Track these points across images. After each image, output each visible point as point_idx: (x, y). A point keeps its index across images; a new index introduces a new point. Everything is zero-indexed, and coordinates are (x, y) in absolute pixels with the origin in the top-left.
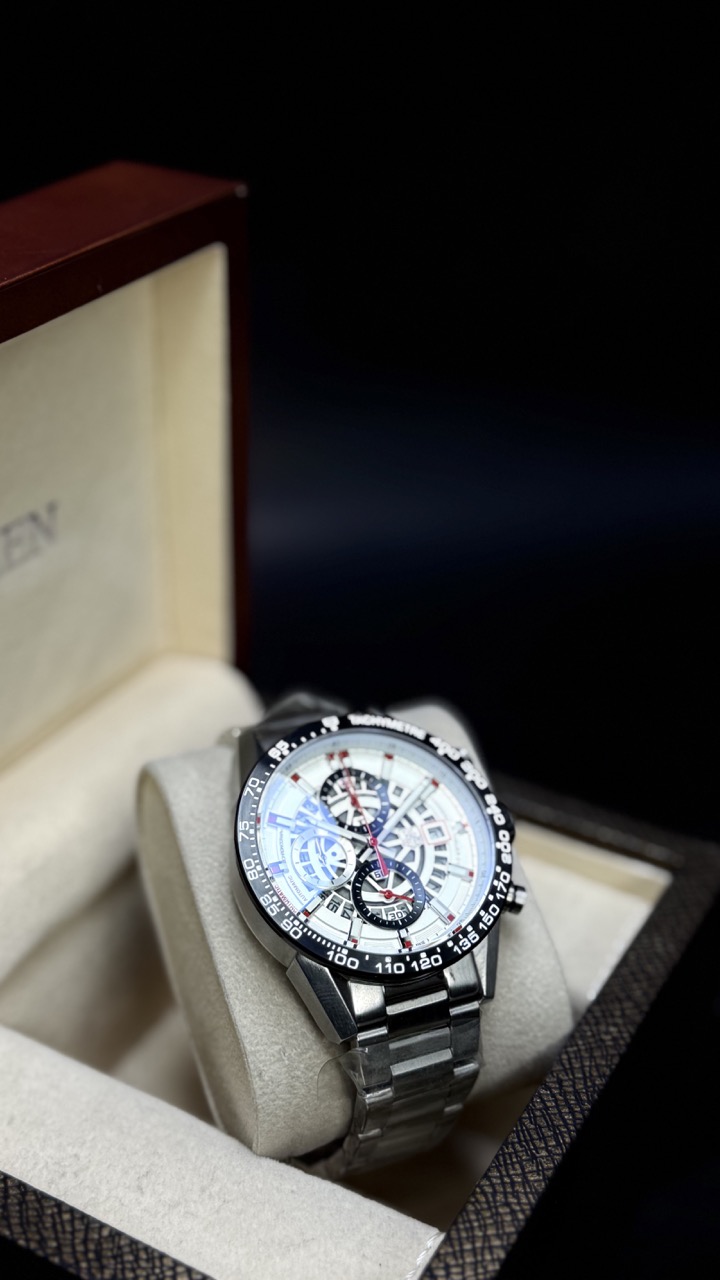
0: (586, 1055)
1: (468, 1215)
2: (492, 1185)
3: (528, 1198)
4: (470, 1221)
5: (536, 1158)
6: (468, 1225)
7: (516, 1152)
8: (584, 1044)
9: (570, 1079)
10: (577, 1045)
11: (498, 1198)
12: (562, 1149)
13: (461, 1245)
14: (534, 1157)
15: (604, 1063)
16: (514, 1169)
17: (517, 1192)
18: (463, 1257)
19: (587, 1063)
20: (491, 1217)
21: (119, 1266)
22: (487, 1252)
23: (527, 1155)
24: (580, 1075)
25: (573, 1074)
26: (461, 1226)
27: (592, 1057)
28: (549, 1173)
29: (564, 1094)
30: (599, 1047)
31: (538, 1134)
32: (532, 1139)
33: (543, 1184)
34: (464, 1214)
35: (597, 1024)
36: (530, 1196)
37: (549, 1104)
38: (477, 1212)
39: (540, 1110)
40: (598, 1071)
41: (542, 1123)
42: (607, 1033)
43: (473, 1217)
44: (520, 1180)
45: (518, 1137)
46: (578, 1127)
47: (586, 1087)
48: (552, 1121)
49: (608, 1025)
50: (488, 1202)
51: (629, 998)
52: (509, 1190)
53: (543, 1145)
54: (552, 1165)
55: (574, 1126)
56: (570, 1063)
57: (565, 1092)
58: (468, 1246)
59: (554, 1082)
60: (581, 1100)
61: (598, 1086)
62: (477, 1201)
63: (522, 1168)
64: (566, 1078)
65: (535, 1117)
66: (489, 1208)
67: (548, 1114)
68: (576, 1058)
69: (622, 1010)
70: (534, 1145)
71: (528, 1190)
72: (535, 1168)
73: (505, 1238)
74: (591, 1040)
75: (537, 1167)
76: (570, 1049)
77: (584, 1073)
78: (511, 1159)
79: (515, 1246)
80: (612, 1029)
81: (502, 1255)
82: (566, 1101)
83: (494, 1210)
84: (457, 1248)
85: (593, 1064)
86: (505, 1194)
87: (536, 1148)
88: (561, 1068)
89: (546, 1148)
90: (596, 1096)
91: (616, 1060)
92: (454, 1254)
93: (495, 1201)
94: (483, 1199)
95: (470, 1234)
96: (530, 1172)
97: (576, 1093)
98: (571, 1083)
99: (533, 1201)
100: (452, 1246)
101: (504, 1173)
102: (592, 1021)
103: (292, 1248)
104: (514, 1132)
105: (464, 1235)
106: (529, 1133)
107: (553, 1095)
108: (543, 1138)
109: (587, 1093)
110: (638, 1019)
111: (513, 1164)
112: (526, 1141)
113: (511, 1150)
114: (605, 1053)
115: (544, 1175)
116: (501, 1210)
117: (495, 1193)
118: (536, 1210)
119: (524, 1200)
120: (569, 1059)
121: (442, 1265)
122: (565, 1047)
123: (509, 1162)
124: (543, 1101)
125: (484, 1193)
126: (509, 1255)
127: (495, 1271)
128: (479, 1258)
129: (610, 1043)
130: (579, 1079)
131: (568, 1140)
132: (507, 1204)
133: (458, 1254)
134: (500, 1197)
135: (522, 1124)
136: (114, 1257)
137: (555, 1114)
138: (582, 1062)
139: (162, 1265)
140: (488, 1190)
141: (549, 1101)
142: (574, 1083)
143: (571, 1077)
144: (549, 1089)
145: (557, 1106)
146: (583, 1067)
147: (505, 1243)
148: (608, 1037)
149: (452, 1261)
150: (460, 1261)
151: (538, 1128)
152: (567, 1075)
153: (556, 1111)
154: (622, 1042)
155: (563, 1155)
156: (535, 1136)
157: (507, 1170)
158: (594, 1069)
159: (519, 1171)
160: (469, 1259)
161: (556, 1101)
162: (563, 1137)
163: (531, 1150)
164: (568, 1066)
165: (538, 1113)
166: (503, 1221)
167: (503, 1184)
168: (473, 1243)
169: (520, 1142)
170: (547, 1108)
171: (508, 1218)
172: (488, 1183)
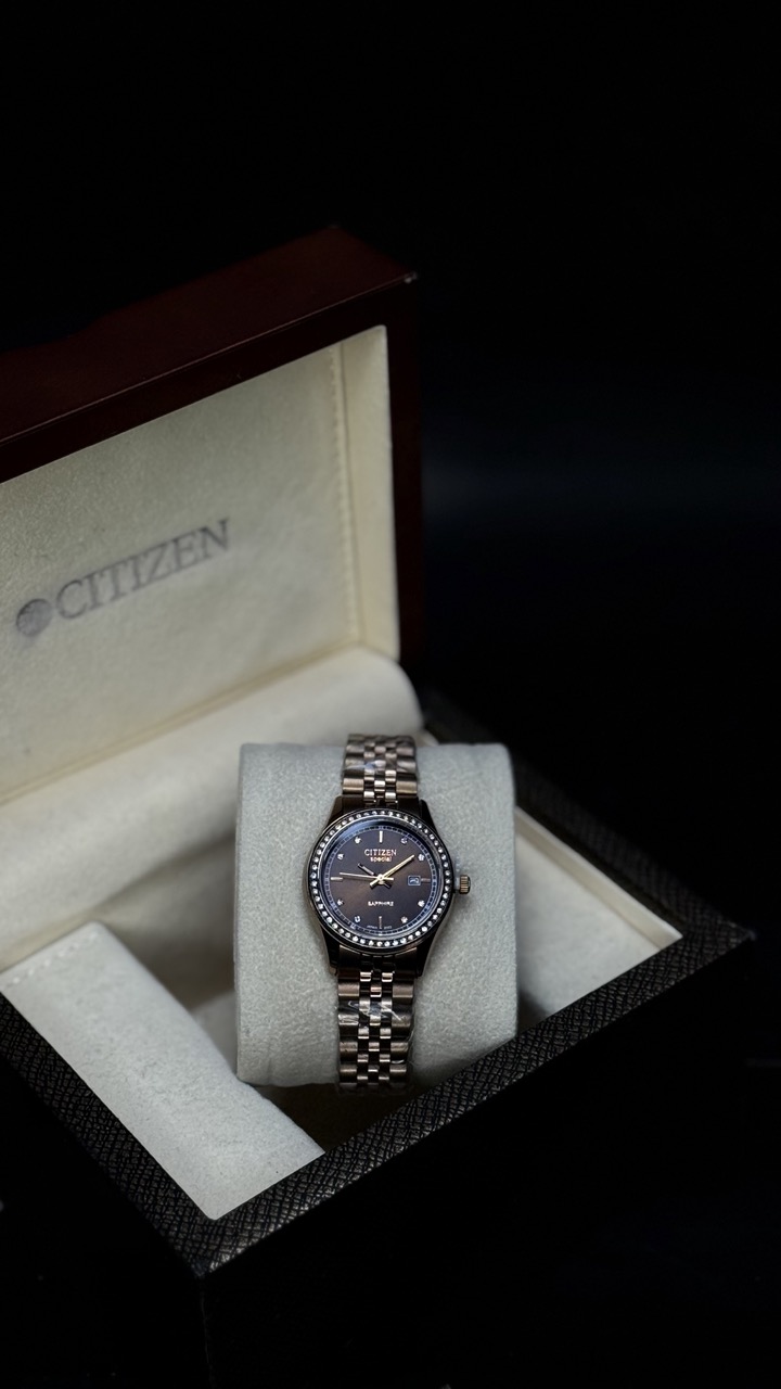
3: (385, 1155)
7: (398, 1119)
9: (474, 1080)
11: (363, 1148)
12: (433, 1128)
13: (318, 1170)
14: (408, 1127)
15: (509, 1075)
16: (388, 1132)
17: (380, 1148)
19: (495, 1072)
23: (405, 1124)
24: (484, 1080)
25: (479, 1078)
28: (412, 1142)
31: (422, 1113)
32: (416, 1114)
33: (403, 1148)
36: (388, 1153)
38: (343, 1153)
39: (436, 1096)
40: (499, 1080)
43: (337, 1155)
44: (387, 1140)
45: (406, 1110)
46: (456, 1117)
47: (482, 1089)
48: (439, 1106)
50: (354, 1148)
52: (376, 1145)
53: (420, 1121)
54: (418, 1137)
55: (453, 1114)
56: (482, 1069)
57: (463, 1089)
60: (472, 1097)
61: (493, 1091)
62: (348, 1146)
63: (394, 1133)
65: (429, 1099)
66: (353, 1153)
71: (389, 1149)
72: (403, 1136)
73: (351, 1175)
75: (407, 1135)
77: (488, 1078)
78: (390, 1124)
79: (356, 1183)
81: (342, 1186)
82: (459, 1095)
83: (355, 1155)
90: (485, 1098)
93: (360, 1149)
107: (452, 1088)
109: (479, 1094)
110: (562, 1050)
112: (410, 1116)
113: (395, 1118)
114: (515, 1069)
115: (408, 1142)
116: (360, 1156)
117: (362, 1145)
118: (385, 1164)
119: (381, 1155)
120: (483, 1066)
123: (388, 1126)
125: (356, 1142)
126: (347, 1188)
127: (330, 1195)
130: (481, 1082)
131: (442, 1123)
132: (367, 1154)
134: (365, 1147)
135: (416, 1102)
137: (444, 1102)
140: (361, 1140)
141: (447, 1092)
142: (475, 1084)
143: (476, 1079)
145: (451, 1097)
146: (491, 1073)
147: (349, 1179)
151: (426, 1108)
155: (432, 1133)
156: (419, 1113)
157: (383, 1131)
158: (498, 1077)
159: (391, 1134)
162: (439, 1120)
163: (409, 1122)
166: (356, 1164)
167: (374, 1139)
169: (405, 1114)
170: (442, 1096)
171: (362, 1164)
172: (363, 1136)
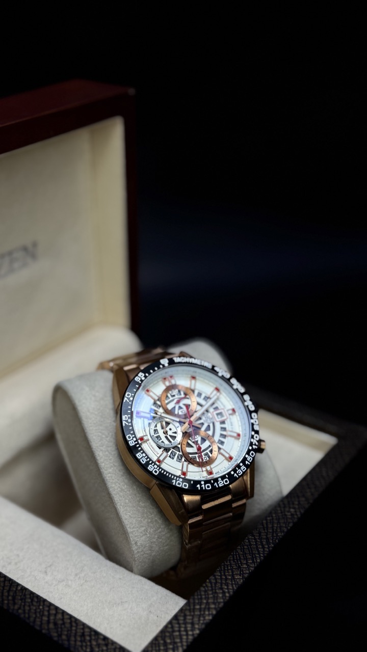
0: (276, 521)
1: (200, 592)
2: (216, 579)
3: (233, 587)
4: (201, 595)
5: (240, 568)
6: (199, 597)
7: (231, 564)
8: (276, 516)
9: (265, 532)
10: (272, 516)
11: (217, 585)
12: (255, 565)
13: (194, 606)
15: (284, 525)
16: (228, 572)
17: (228, 583)
18: (194, 612)
19: (276, 525)
20: (212, 594)
21: (23, 604)
22: (207, 610)
23: (236, 566)
24: (271, 531)
25: (267, 530)
26: (196, 597)
27: (279, 523)
28: (246, 576)
29: (261, 539)
30: (284, 518)
31: (244, 557)
32: (240, 559)
33: (242, 580)
34: (199, 591)
35: (285, 507)
36: (234, 585)
37: (252, 543)
38: (205, 591)
39: (247, 545)
41: (247, 552)
42: (288, 512)
43: (203, 593)
44: (230, 577)
45: (233, 557)
46: (265, 555)
47: (273, 536)
48: (252, 551)
49: (290, 508)
50: (212, 587)
51: (304, 496)
52: (224, 582)
53: (245, 562)
54: (248, 572)
55: (263, 554)
56: (267, 525)
57: (262, 538)
58: (198, 607)
59: (256, 533)
60: (269, 542)
61: (279, 536)
62: (207, 586)
63: (233, 572)
64: (264, 531)
66: (212, 590)
67: (251, 547)
68: (270, 522)
69: (299, 501)
70: (241, 561)
71: (234, 583)
72: (239, 573)
73: (217, 604)
74: (280, 515)
75: (240, 572)
76: (268, 518)
77: (273, 530)
78: (227, 568)
79: (221, 609)
80: (292, 510)
81: (214, 612)
82: (261, 542)
83: (214, 591)
84: (192, 607)
85: (279, 526)
86: (221, 584)
87: (241, 563)
88: (262, 527)
89: (247, 564)
90: (277, 541)
91: (291, 525)
92: (190, 610)
93: (215, 586)
94: (209, 585)
95: (200, 601)
96: (236, 574)
97: (267, 539)
98: (265, 534)
99: (235, 588)
100: (189, 606)
101: (223, 574)
102: (282, 506)
103: (115, 605)
104: (231, 555)
105: (197, 601)
106: (239, 556)
107: (255, 539)
108: (246, 559)
109: (272, 539)
110: (307, 506)
111: (228, 570)
112: (237, 560)
113: (228, 563)
114: (286, 521)
115: (243, 576)
116: (217, 591)
117: (216, 583)
118: (236, 593)
119: (231, 587)
121: (182, 614)
122: (266, 517)
123: (226, 569)
124: (249, 541)
125: (211, 583)
126: (218, 613)
127: (209, 619)
128: (202, 613)
129: (290, 517)
130: (270, 532)
131: (259, 561)
132: (221, 589)
133: (192, 610)
134: (218, 585)
135: (237, 551)
136: (21, 599)
137: (254, 548)
138: (273, 525)
139: (44, 605)
140: (213, 581)
142: (267, 534)
143: (266, 531)
144: (254, 536)
145: (256, 544)
146: (273, 527)
147: (217, 607)
148: (289, 514)
149: (188, 613)
150: (192, 613)
151: (245, 553)
152: (264, 530)
153: (255, 546)
154: (295, 516)
155: (255, 568)
156: (242, 558)
157: (224, 573)
158: (279, 528)
159: (231, 574)
160: (197, 613)
161: (256, 542)
162: (256, 559)
163: (238, 564)
164: (265, 526)
165: (245, 547)
166: (217, 596)
167: (221, 579)
168: (200, 605)
169: (234, 560)
170: (251, 545)
171: (221, 595)
172: (213, 578)
